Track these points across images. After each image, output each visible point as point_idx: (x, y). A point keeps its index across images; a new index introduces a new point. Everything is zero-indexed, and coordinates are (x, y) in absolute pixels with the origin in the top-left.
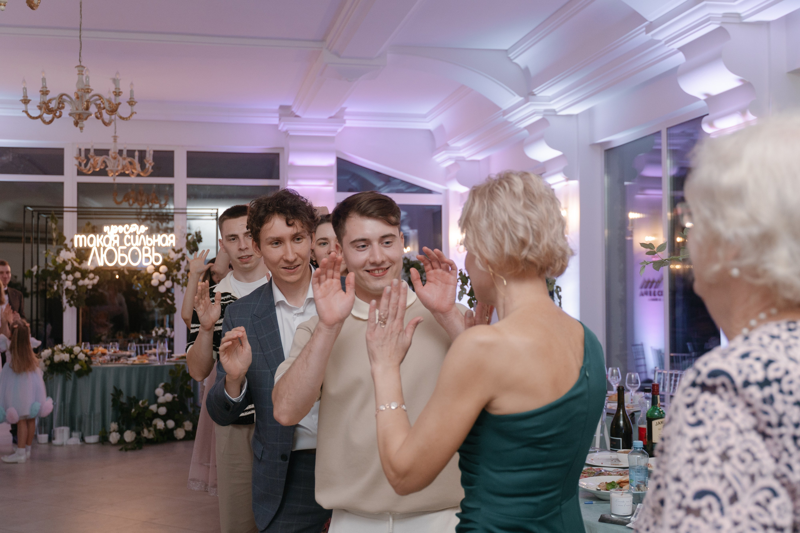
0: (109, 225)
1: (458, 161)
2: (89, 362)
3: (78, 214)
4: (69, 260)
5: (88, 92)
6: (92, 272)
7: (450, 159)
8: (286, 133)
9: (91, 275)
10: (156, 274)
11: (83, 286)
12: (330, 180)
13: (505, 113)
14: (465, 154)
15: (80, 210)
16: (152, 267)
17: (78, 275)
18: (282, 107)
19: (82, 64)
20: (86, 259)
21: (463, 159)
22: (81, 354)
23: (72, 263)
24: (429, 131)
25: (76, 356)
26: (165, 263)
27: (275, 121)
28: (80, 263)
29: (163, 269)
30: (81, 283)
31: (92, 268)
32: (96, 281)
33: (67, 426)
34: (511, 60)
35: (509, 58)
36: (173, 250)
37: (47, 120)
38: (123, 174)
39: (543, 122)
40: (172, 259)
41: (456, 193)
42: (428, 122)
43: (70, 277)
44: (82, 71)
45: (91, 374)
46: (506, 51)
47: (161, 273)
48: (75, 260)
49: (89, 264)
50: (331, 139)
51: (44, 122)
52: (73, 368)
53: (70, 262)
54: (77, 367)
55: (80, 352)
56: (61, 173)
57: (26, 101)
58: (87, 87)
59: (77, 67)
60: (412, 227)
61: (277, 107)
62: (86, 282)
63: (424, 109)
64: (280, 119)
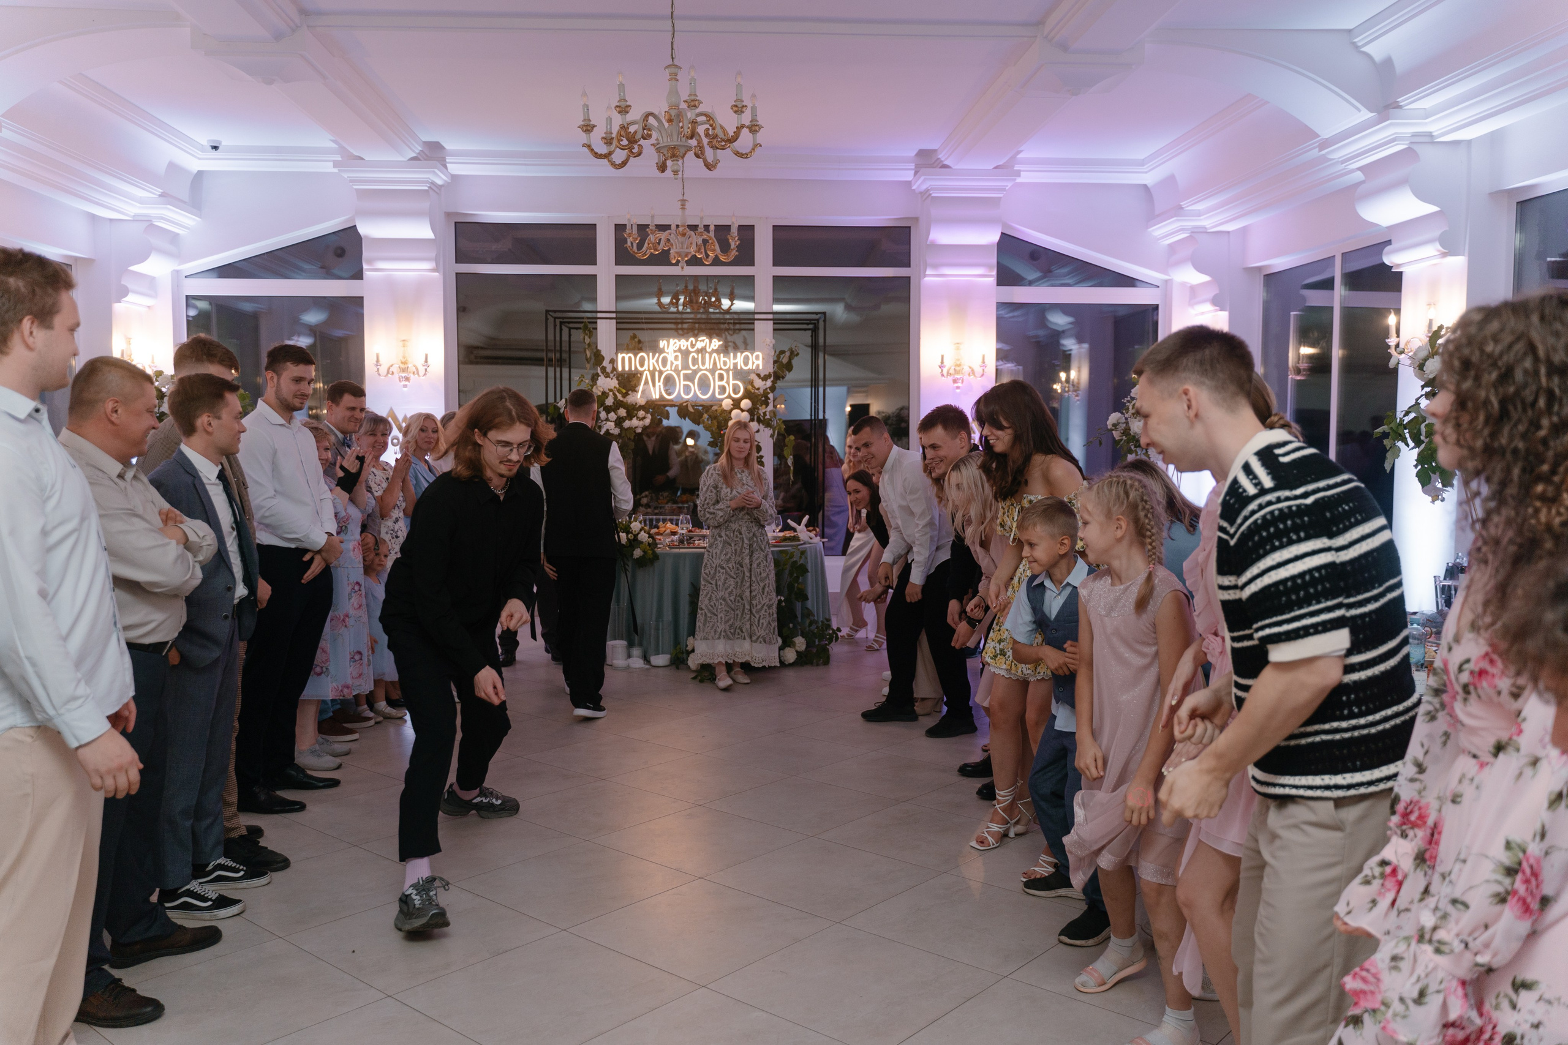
0: (669, 337)
1: (1196, 233)
2: (653, 545)
3: (617, 323)
4: (611, 390)
5: (695, 106)
6: (642, 408)
7: (1182, 230)
8: (925, 195)
9: (641, 413)
10: (735, 412)
11: (630, 428)
12: (989, 267)
13: (1325, 144)
14: (1208, 222)
15: (620, 315)
16: (730, 401)
17: (622, 412)
18: (923, 154)
19: (676, 62)
20: (634, 390)
21: (1203, 231)
22: (642, 533)
23: (614, 394)
24: (1145, 186)
25: (636, 536)
26: (748, 395)
27: (909, 176)
28: (625, 395)
29: (746, 403)
30: (627, 424)
31: (642, 402)
32: (647, 421)
33: (622, 639)
34: (1356, 47)
35: (1354, 44)
36: (758, 375)
37: (618, 161)
38: (694, 261)
39: (1409, 154)
40: (758, 389)
41: (1183, 284)
42: (1146, 173)
43: (612, 416)
44: (676, 75)
45: (657, 564)
46: (1350, 31)
47: (743, 411)
48: (619, 391)
49: (638, 397)
50: (994, 202)
51: (613, 164)
52: (632, 555)
53: (611, 393)
54: (638, 553)
55: (641, 530)
56: (593, 261)
57: (588, 128)
58: (693, 98)
59: (668, 67)
60: (1080, 340)
61: (913, 154)
62: (635, 422)
63: (1141, 151)
64: (916, 173)
